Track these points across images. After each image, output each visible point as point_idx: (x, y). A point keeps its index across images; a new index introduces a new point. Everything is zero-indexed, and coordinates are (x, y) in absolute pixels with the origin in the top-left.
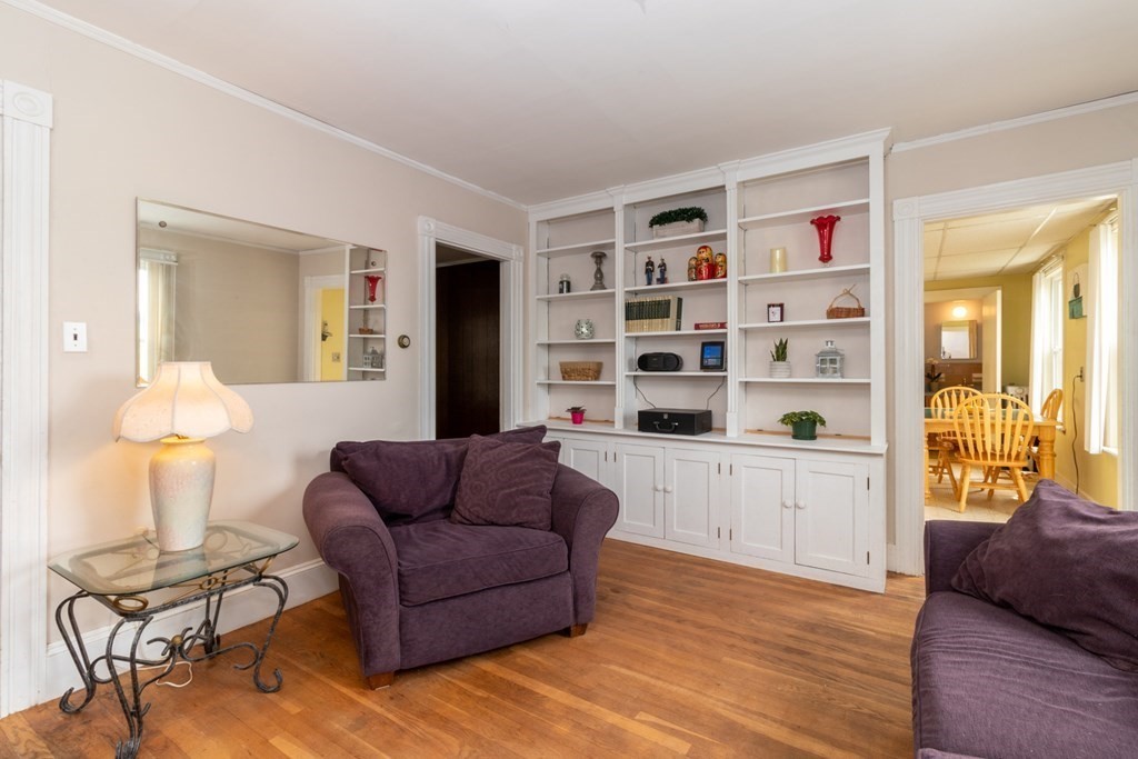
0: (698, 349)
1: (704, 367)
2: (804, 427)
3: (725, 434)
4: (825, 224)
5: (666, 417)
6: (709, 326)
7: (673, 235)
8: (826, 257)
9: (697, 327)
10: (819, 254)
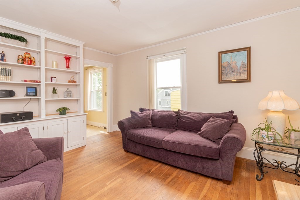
0: (25, 89)
1: (28, 95)
2: (63, 111)
3: (41, 117)
4: (68, 59)
5: (18, 115)
6: (31, 81)
7: (15, 44)
8: (68, 67)
9: (25, 81)
10: (66, 66)
